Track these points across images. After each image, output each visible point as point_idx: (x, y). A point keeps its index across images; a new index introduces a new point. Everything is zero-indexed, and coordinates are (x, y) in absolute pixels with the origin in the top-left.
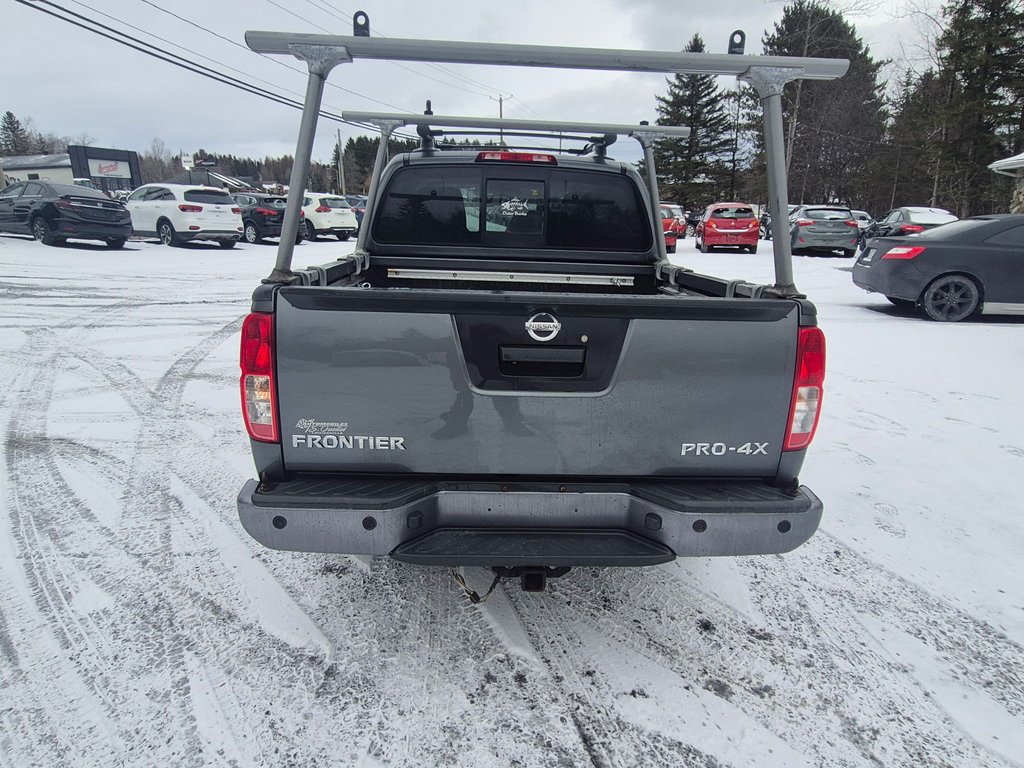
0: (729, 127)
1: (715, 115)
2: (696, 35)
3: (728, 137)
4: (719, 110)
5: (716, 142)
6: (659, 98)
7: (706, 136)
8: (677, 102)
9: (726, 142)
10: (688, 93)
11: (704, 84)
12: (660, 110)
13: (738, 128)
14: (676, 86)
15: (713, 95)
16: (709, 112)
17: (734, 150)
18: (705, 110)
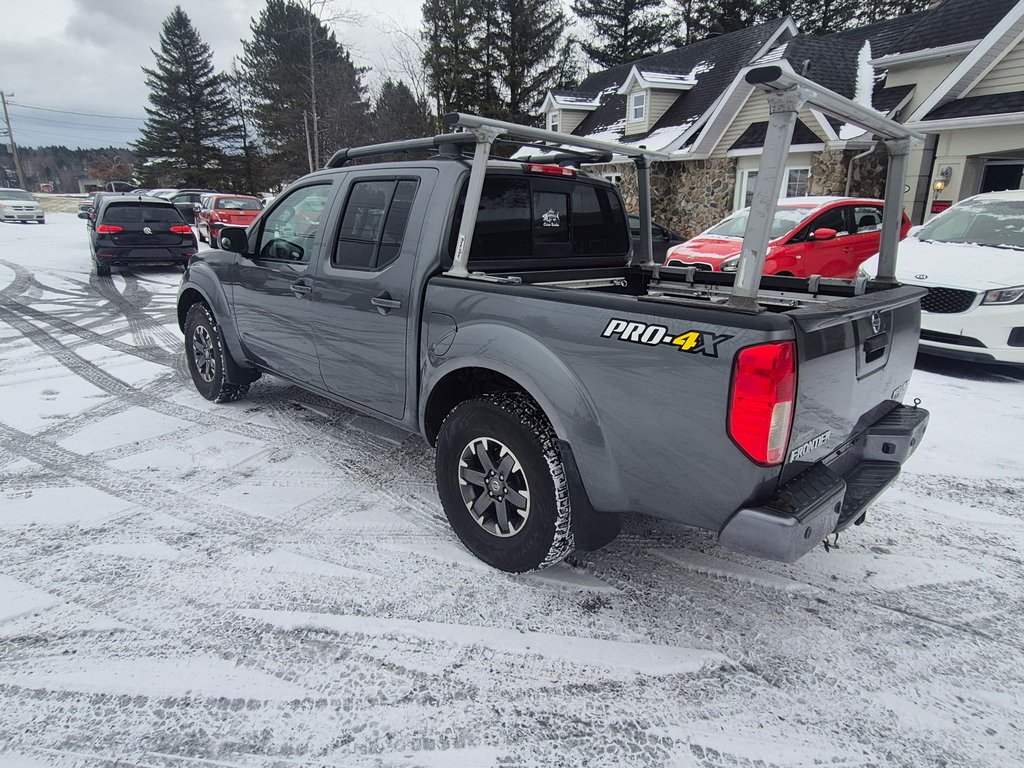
0: (233, 113)
1: (217, 98)
2: (178, 8)
3: (236, 123)
4: (221, 93)
5: (225, 127)
6: (147, 71)
7: (213, 120)
8: (171, 79)
9: (234, 129)
10: (181, 70)
11: (198, 62)
12: (150, 83)
13: (242, 114)
14: (165, 60)
15: (211, 75)
16: (210, 94)
17: (244, 137)
18: (206, 92)
